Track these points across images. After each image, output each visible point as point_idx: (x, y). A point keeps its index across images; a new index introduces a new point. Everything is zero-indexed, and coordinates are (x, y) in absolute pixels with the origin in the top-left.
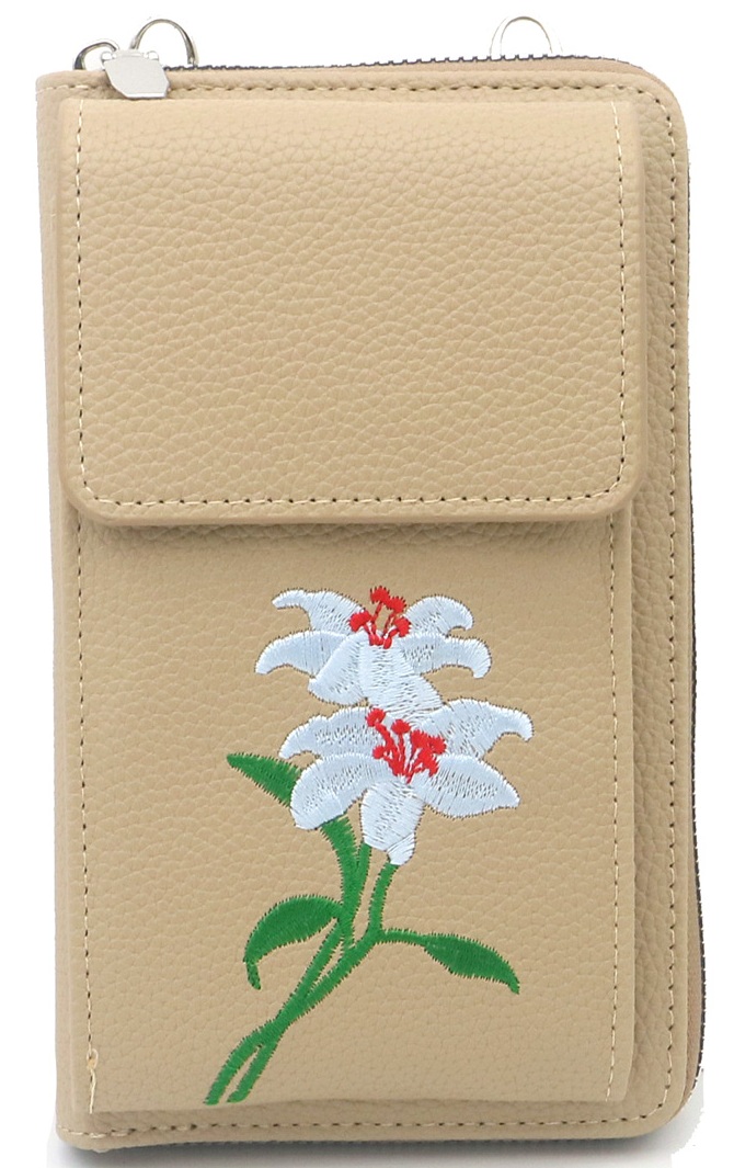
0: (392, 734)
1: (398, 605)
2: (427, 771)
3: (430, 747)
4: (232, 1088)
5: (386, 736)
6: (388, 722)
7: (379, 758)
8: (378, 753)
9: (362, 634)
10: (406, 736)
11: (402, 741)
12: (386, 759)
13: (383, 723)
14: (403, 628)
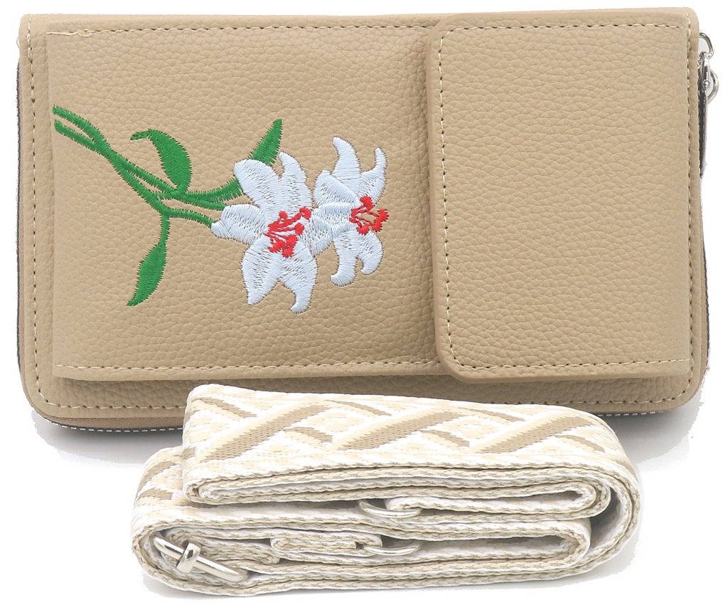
0: (295, 224)
1: (377, 228)
2: (271, 246)
3: (286, 248)
4: (65, 123)
5: (295, 219)
6: (302, 221)
7: (280, 215)
8: (283, 215)
9: (358, 204)
10: (293, 232)
11: (290, 230)
12: (279, 220)
13: (302, 217)
14: (363, 231)
